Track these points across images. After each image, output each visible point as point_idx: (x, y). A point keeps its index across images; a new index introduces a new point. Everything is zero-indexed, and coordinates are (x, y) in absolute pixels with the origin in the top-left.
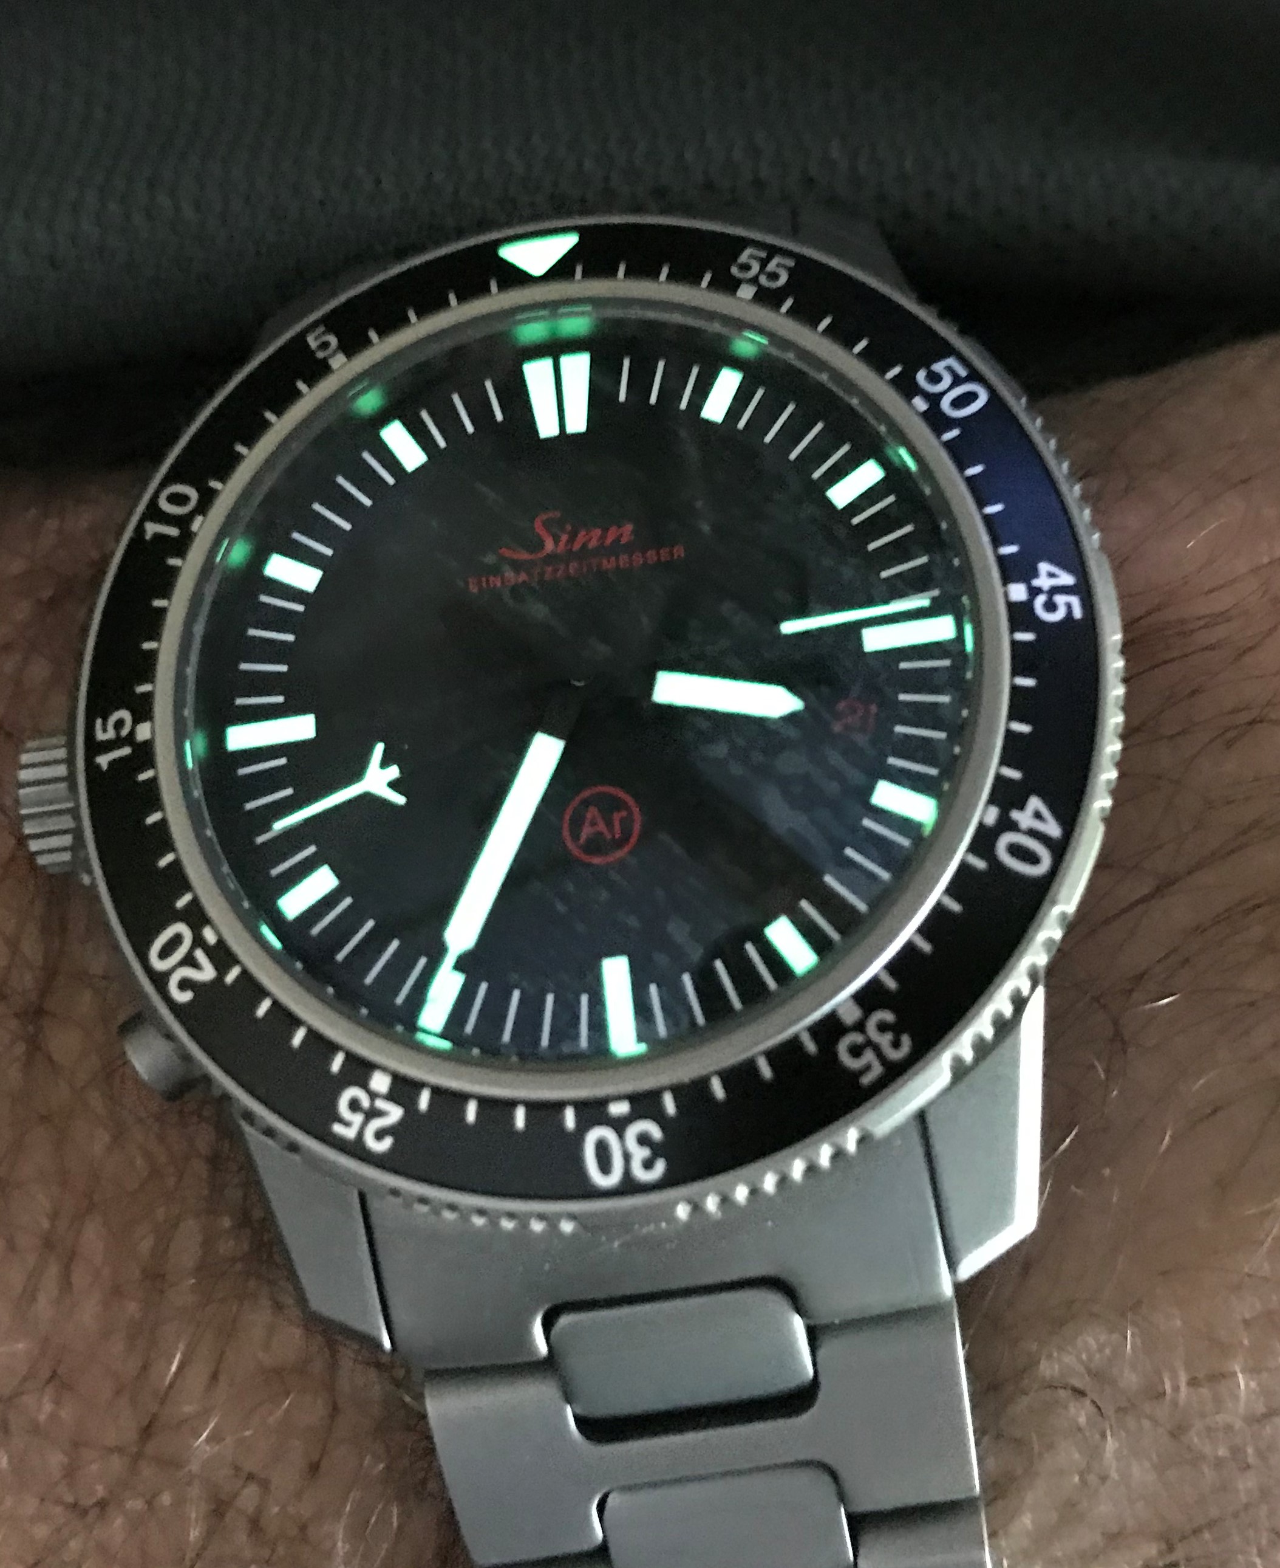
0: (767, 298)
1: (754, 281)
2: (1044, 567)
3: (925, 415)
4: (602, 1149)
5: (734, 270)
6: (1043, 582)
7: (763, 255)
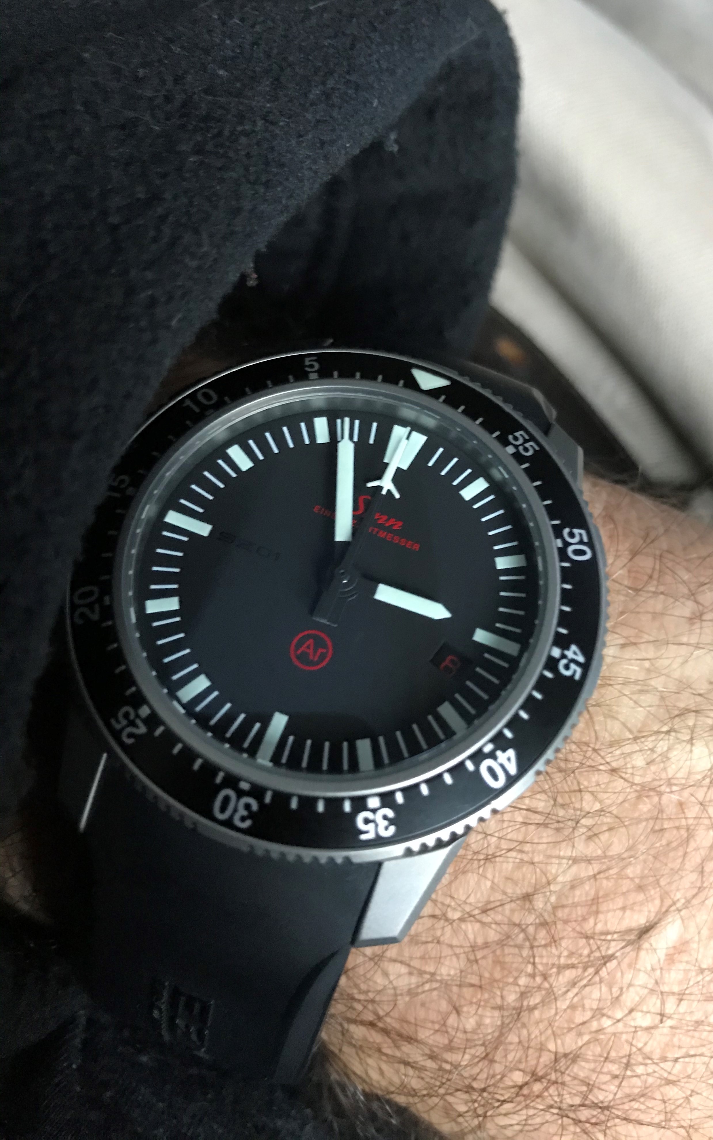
0: (518, 457)
1: (517, 447)
2: (574, 648)
3: (559, 549)
4: (226, 800)
5: (510, 437)
6: (570, 654)
7: (527, 437)
